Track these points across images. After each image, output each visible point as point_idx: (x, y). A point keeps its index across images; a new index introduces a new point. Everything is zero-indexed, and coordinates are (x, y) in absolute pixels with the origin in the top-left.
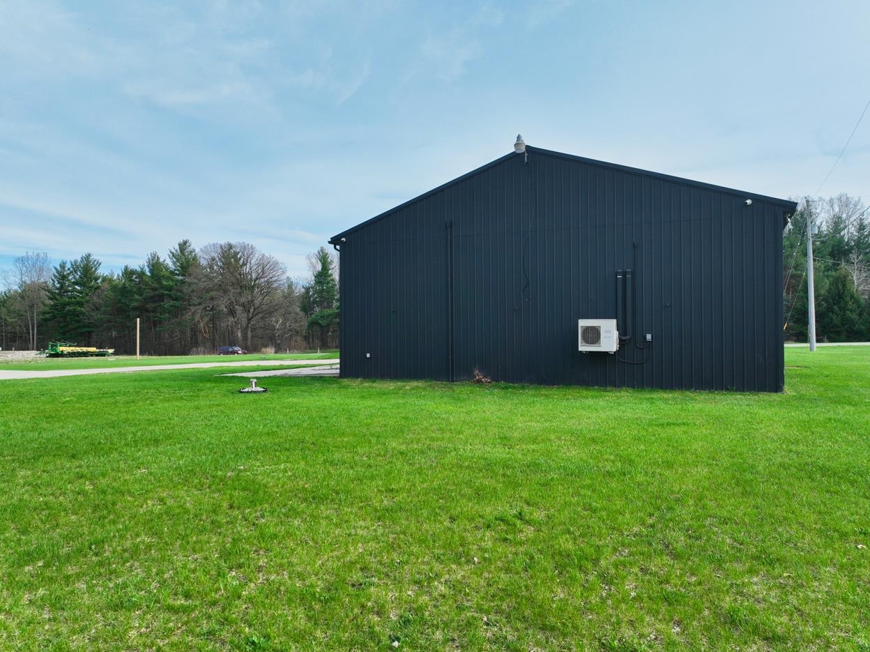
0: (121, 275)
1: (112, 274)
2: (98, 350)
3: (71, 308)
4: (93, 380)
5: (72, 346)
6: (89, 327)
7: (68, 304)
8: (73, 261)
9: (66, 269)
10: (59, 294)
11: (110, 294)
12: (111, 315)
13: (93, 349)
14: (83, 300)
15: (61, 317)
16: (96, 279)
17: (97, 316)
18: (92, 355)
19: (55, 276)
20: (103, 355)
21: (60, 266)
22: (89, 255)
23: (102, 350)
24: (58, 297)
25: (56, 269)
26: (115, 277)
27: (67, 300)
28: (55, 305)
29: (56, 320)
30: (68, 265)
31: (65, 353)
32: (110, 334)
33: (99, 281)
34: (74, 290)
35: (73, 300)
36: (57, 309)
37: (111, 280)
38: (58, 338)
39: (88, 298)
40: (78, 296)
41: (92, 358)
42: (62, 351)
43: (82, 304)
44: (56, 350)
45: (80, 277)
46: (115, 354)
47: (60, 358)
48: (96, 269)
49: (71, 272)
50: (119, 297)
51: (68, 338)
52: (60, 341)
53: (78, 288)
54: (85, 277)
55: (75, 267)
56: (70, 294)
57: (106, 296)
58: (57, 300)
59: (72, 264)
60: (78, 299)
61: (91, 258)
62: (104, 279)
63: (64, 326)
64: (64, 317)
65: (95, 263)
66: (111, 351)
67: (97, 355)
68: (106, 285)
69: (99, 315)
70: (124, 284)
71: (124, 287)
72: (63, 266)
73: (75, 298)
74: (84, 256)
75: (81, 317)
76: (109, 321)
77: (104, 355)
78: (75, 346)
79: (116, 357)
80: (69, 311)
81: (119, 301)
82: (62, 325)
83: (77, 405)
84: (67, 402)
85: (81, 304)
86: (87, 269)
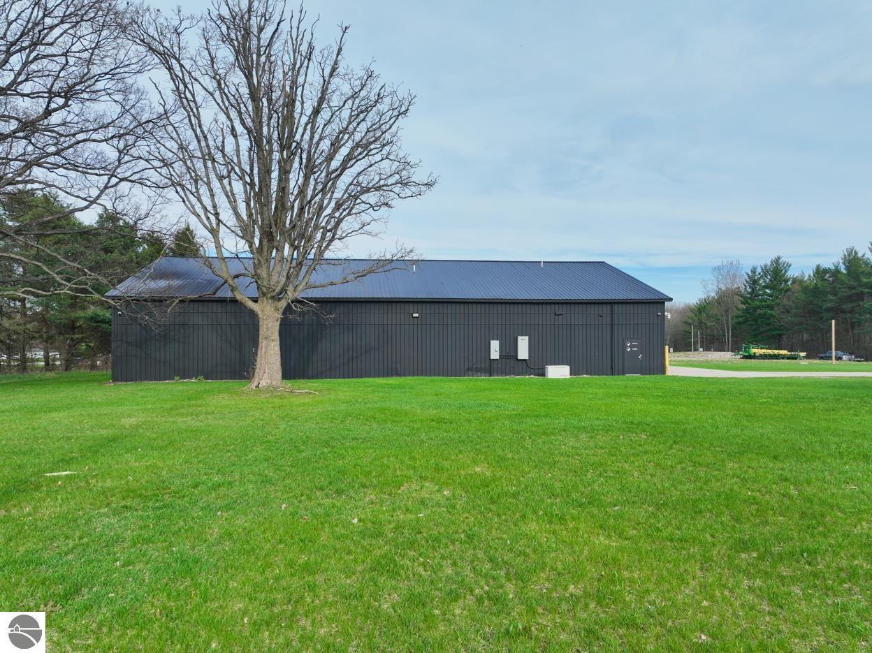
0: (812, 275)
1: (803, 275)
2: (789, 353)
3: (762, 311)
4: (788, 383)
5: (764, 348)
6: (779, 330)
7: (759, 308)
8: (763, 266)
9: (757, 273)
10: (750, 298)
11: (802, 296)
12: (801, 317)
13: (784, 352)
14: (774, 303)
15: (752, 320)
16: (786, 281)
17: (788, 318)
18: (783, 358)
19: (747, 282)
20: (794, 358)
21: (752, 271)
22: (779, 258)
23: (793, 353)
24: (750, 301)
25: (748, 274)
26: (806, 278)
27: (758, 303)
28: (747, 309)
29: (748, 323)
30: (759, 270)
31: (757, 355)
32: (801, 336)
33: (789, 283)
34: (765, 293)
35: (764, 303)
36: (749, 313)
37: (801, 281)
38: (751, 340)
39: (778, 301)
40: (769, 299)
41: (783, 361)
42: (754, 353)
43: (773, 308)
44: (749, 352)
45: (770, 280)
46: (807, 357)
47: (753, 360)
48: (786, 271)
49: (762, 276)
50: (811, 298)
51: (760, 340)
52: (752, 343)
53: (769, 291)
54: (775, 280)
55: (765, 271)
56: (760, 297)
57: (796, 298)
58: (749, 304)
59: (762, 269)
60: (768, 302)
61: (780, 261)
62: (795, 281)
63: (755, 330)
64: (756, 320)
65: (785, 265)
66: (803, 354)
67: (788, 358)
68: (797, 287)
69: (789, 318)
70: (816, 284)
71: (816, 288)
72: (754, 271)
73: (766, 302)
74: (774, 259)
75: (772, 320)
76: (801, 324)
77: (796, 359)
78: (766, 349)
79: (808, 361)
80: (760, 314)
81: (811, 303)
82: (754, 327)
83: (774, 407)
84: (765, 403)
85: (770, 307)
86: (776, 271)
